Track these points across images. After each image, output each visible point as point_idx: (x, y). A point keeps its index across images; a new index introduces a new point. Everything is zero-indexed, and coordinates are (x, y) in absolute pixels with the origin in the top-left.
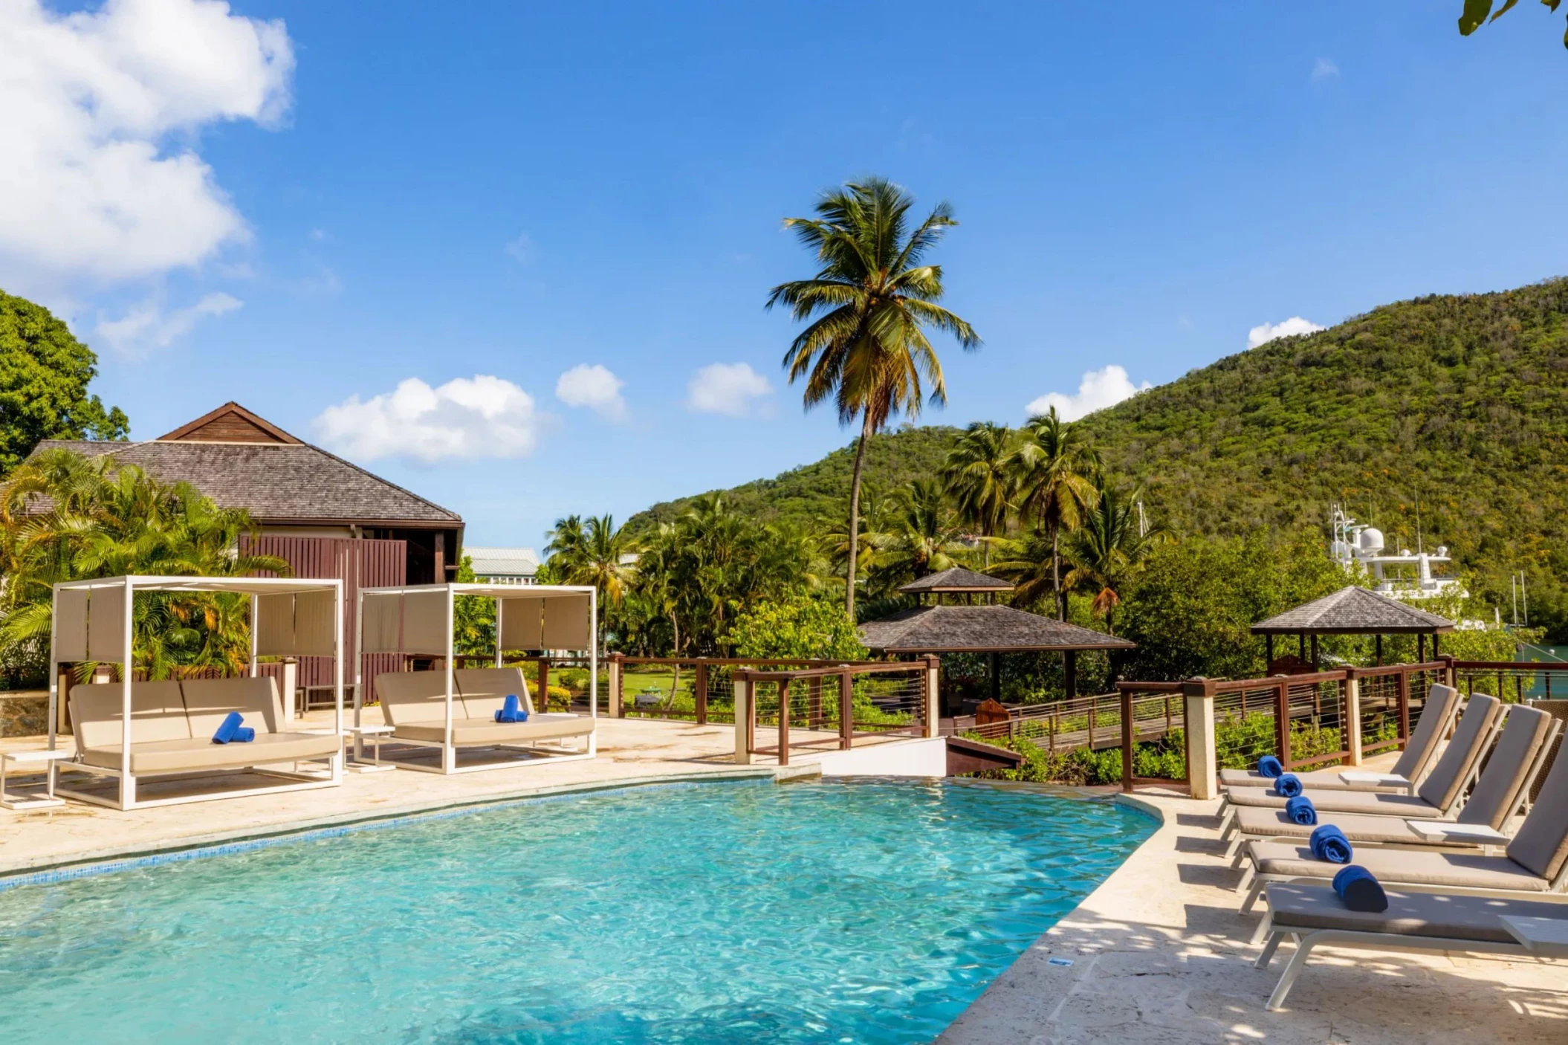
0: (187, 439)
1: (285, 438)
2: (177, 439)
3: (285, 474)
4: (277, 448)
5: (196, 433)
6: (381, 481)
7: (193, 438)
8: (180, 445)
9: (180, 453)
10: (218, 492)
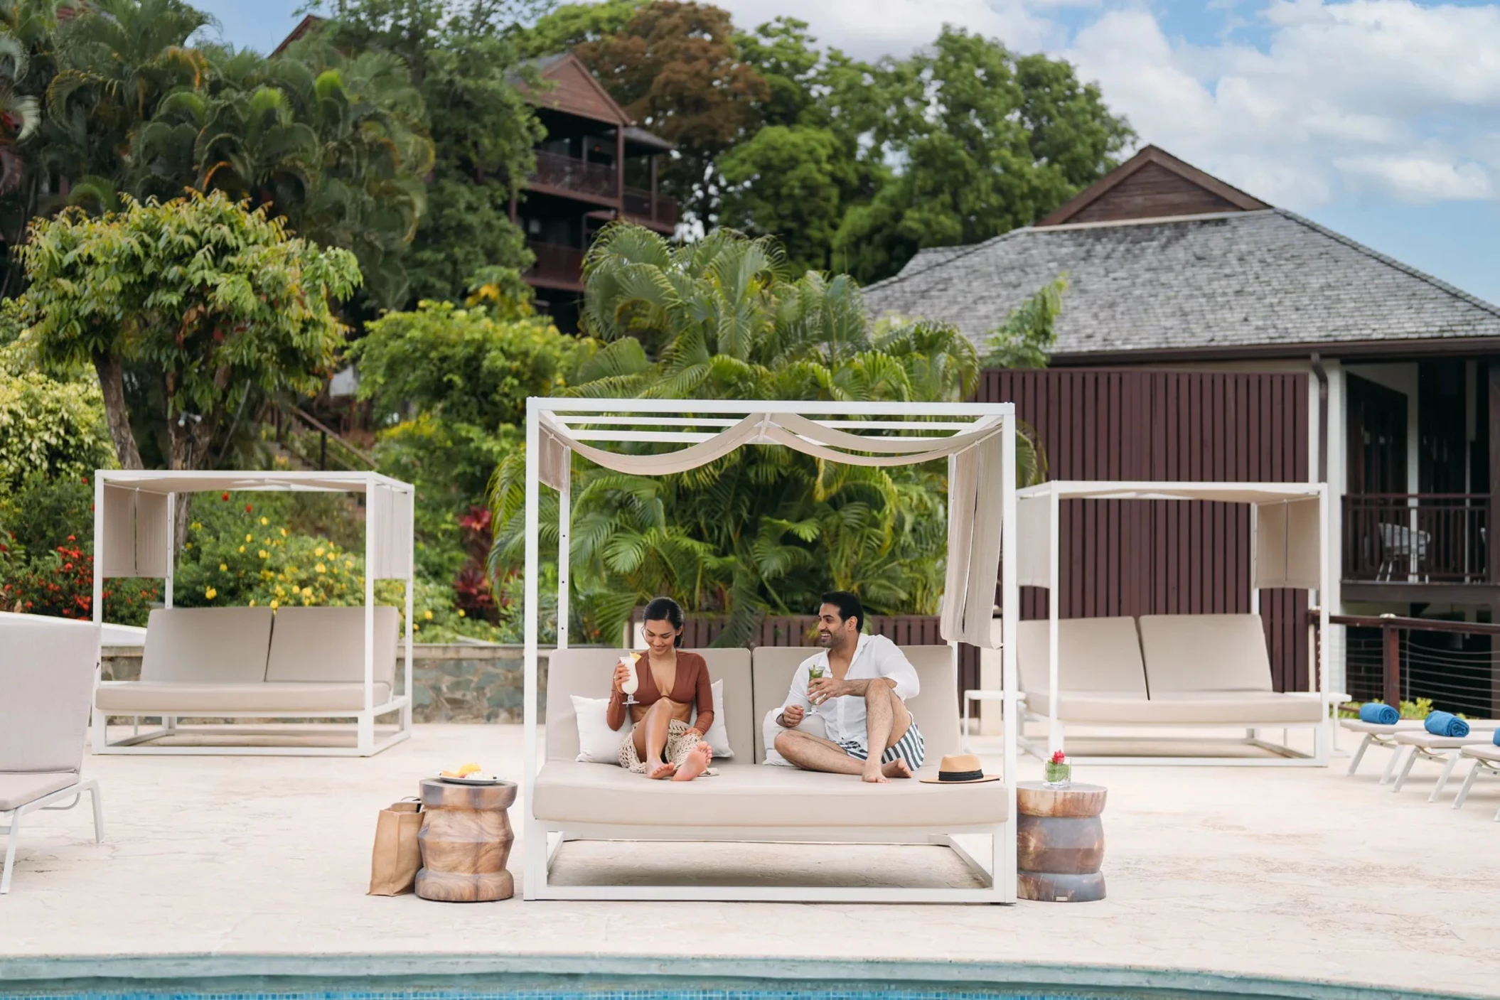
0: (1079, 221)
1: (1239, 201)
2: (1065, 222)
3: (1220, 266)
4: (1223, 221)
5: (1094, 207)
6: (1391, 265)
7: (1089, 218)
8: (1065, 232)
9: (1061, 246)
10: (1095, 309)
